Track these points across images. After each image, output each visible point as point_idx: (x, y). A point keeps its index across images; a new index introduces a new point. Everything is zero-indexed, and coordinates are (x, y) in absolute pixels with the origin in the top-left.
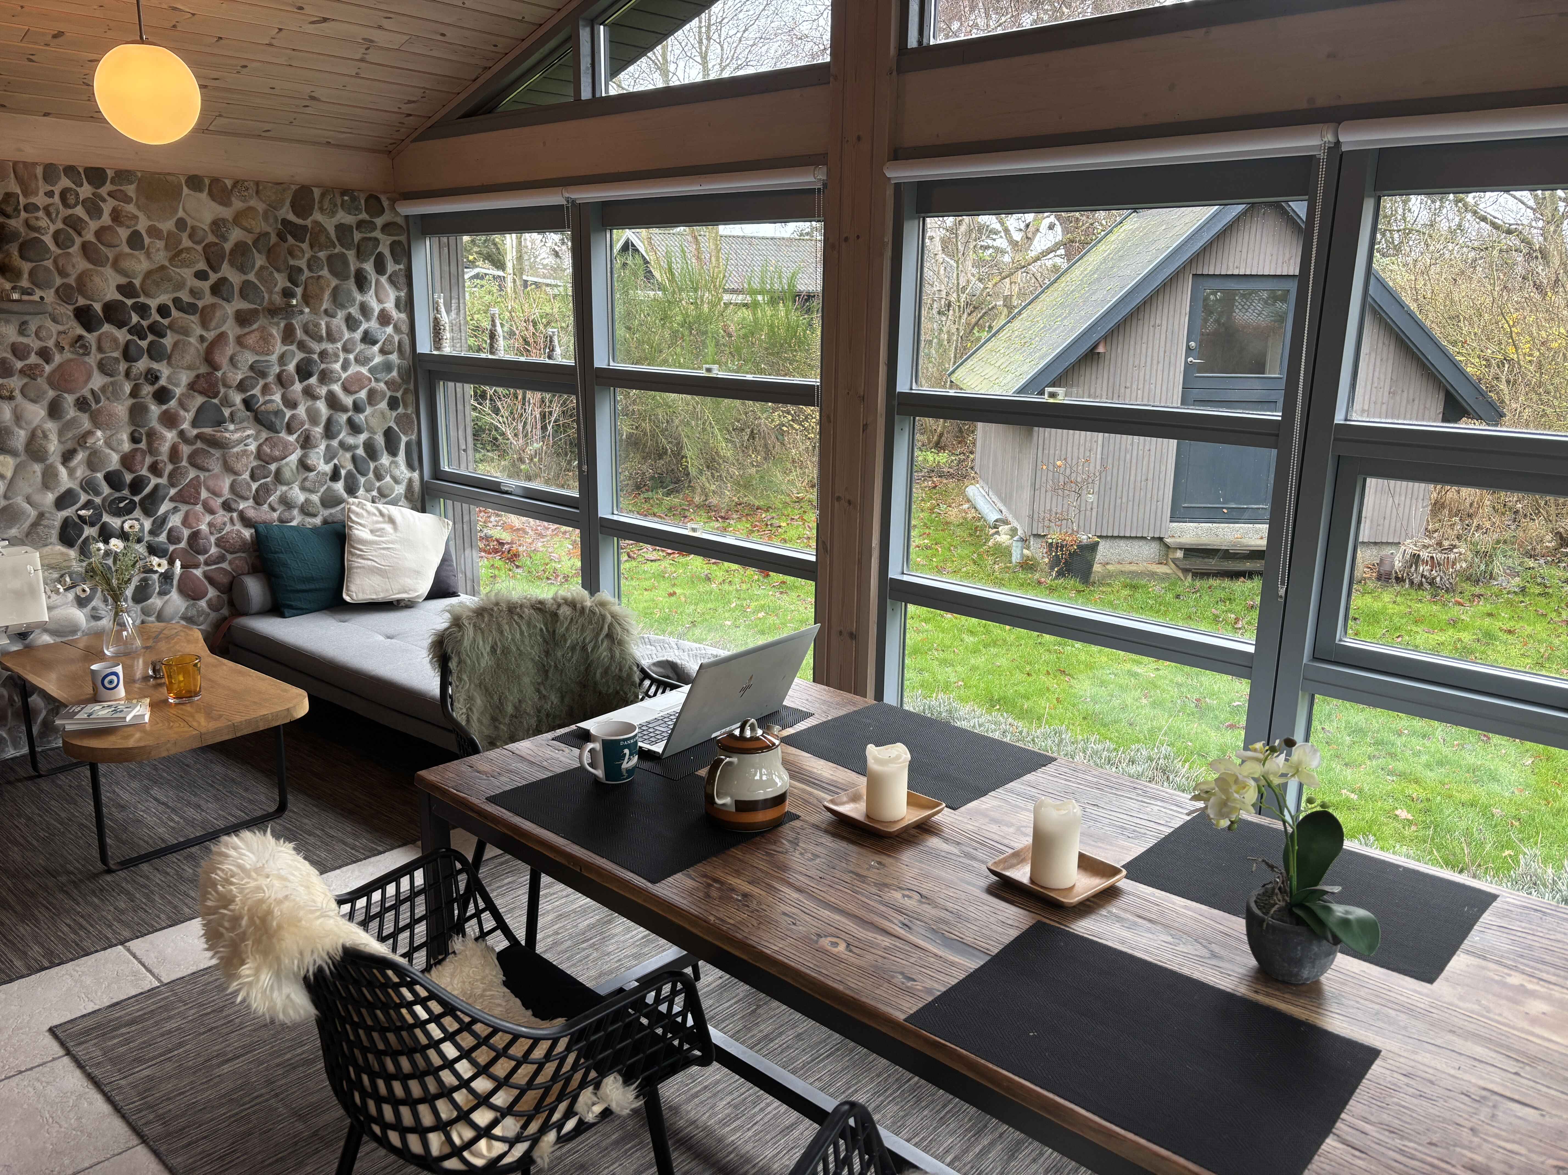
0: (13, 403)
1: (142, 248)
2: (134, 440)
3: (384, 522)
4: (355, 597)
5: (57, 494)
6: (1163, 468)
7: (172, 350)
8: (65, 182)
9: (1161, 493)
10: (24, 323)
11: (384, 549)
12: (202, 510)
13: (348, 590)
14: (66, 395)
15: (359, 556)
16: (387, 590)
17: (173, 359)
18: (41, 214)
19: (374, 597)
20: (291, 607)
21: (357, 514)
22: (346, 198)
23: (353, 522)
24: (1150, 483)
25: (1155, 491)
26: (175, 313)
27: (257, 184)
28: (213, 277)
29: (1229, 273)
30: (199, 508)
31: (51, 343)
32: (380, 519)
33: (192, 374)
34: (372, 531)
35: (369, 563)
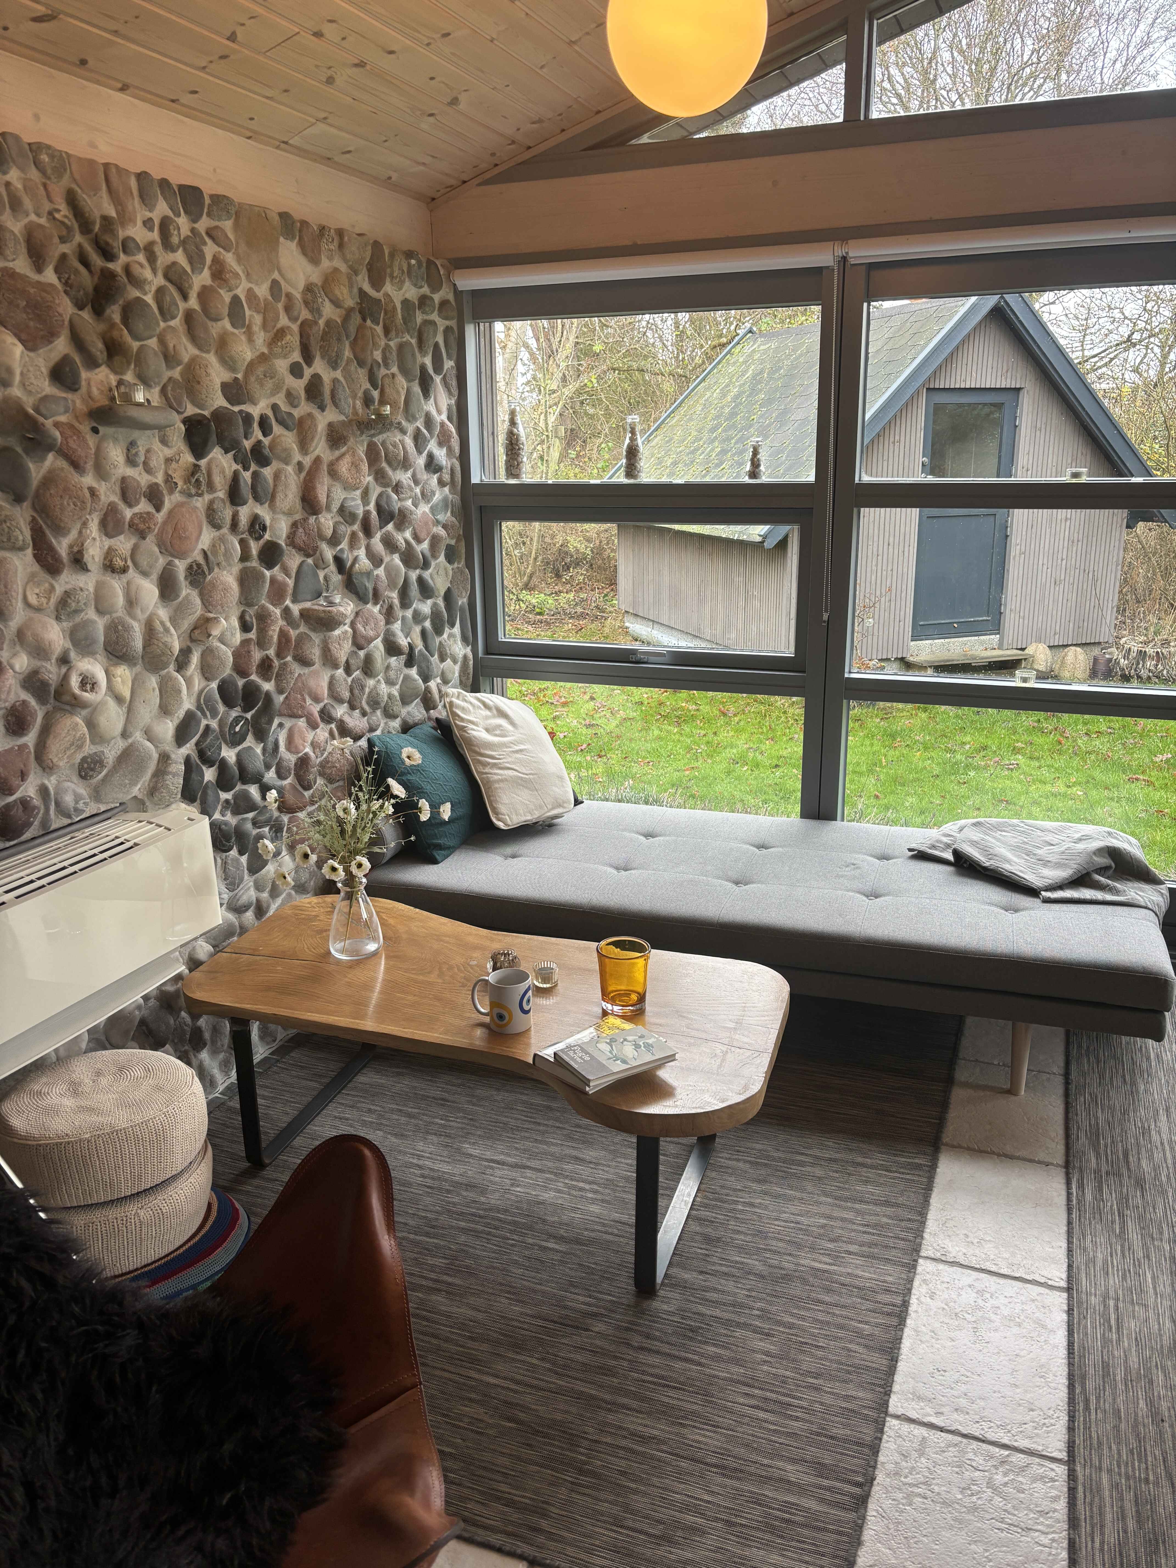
0: (125, 578)
1: (243, 326)
2: (245, 627)
3: (494, 717)
4: (509, 822)
5: (176, 722)
6: (904, 587)
7: (275, 486)
8: (162, 208)
9: (902, 613)
10: (132, 444)
11: (517, 752)
12: (305, 725)
13: (496, 813)
14: (177, 561)
15: (495, 766)
16: (541, 807)
17: (278, 499)
18: (141, 257)
19: (529, 818)
20: (439, 847)
21: (463, 709)
22: (413, 262)
23: (462, 720)
24: (893, 604)
25: (897, 612)
26: (277, 429)
27: (340, 233)
28: (308, 372)
29: (957, 386)
30: (302, 723)
31: (159, 479)
32: (488, 713)
33: (290, 521)
34: (487, 730)
35: (510, 773)
